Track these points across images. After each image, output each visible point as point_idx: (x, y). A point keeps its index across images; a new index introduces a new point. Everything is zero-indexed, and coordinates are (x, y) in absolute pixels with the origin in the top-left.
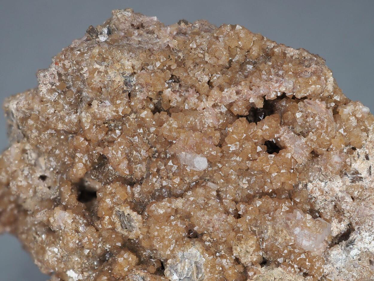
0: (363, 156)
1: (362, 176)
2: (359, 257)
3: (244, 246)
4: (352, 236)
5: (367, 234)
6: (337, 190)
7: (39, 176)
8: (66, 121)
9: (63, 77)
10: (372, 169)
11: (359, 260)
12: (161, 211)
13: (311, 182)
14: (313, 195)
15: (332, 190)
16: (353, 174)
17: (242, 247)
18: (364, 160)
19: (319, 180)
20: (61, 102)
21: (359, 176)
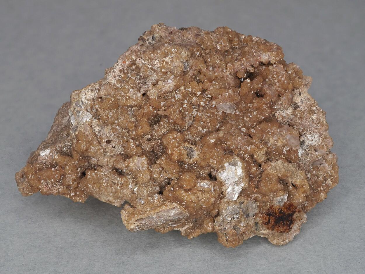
0: (297, 94)
1: (299, 105)
2: (308, 149)
3: (261, 152)
4: (302, 139)
5: (310, 135)
6: (290, 114)
7: (106, 141)
8: (134, 98)
9: (126, 71)
10: (303, 100)
11: (309, 151)
12: (212, 141)
13: (276, 112)
14: (278, 120)
15: (287, 115)
16: (295, 105)
17: (260, 153)
18: (298, 96)
19: (281, 110)
20: (127, 87)
21: (297, 105)
